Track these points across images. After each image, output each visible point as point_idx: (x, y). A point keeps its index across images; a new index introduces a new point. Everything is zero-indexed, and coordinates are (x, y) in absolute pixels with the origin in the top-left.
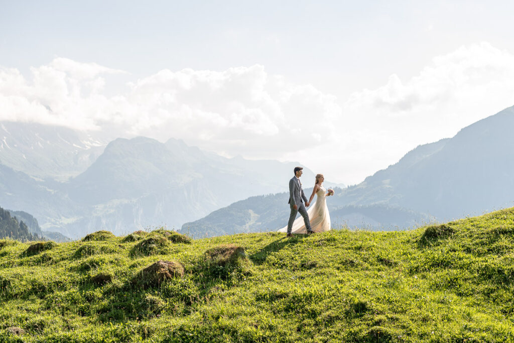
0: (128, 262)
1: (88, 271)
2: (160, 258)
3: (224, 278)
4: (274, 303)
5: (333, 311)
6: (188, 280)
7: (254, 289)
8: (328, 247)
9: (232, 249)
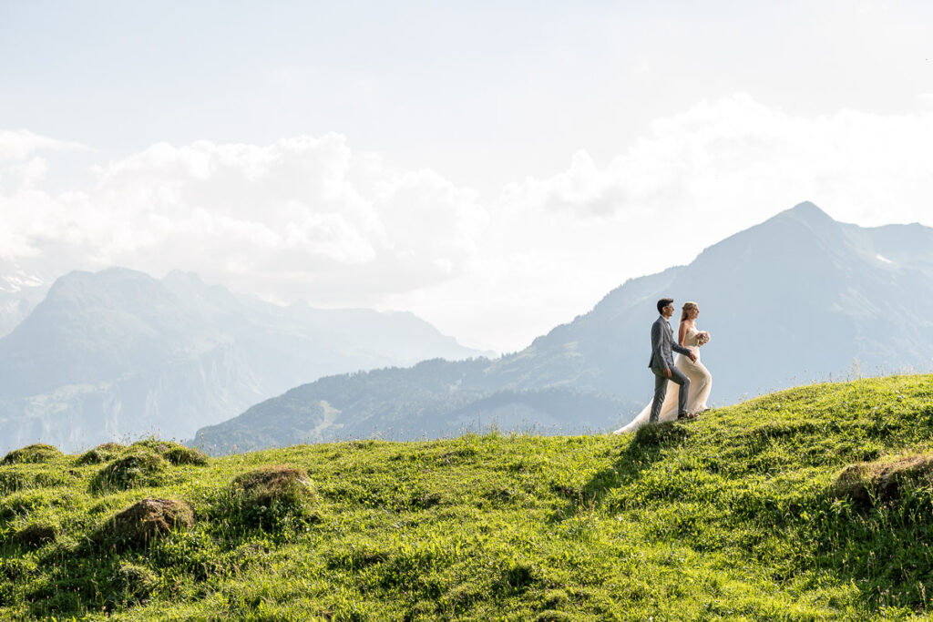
0: (87, 501)
1: (9, 521)
2: (147, 494)
3: (268, 528)
4: (361, 572)
5: (470, 585)
6: (200, 534)
7: (325, 548)
8: (462, 466)
9: (284, 473)
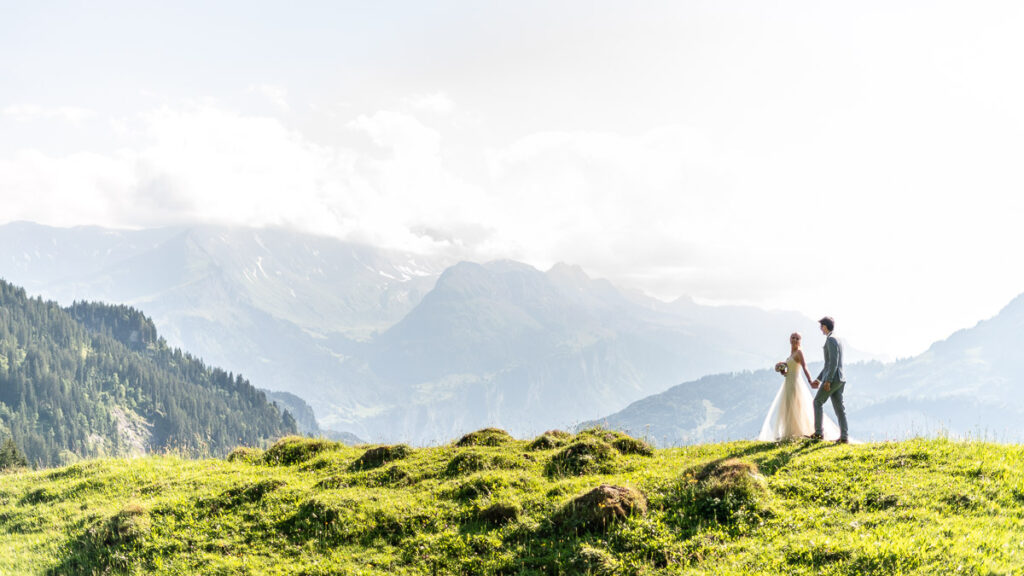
1: (473, 499)
3: (723, 520)
4: (822, 568)
6: (655, 522)
7: (781, 542)
8: (916, 469)
9: (735, 467)
